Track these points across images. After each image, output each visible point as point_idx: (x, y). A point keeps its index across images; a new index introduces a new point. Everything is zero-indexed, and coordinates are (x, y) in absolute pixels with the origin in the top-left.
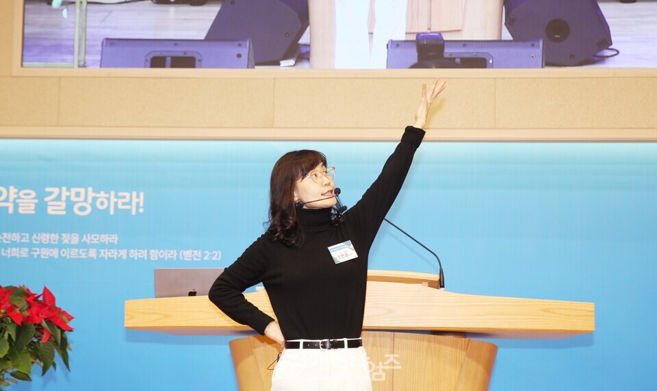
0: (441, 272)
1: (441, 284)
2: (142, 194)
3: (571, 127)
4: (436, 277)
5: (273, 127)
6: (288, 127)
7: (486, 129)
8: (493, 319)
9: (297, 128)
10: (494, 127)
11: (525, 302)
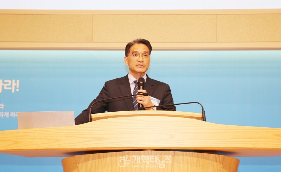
0: (203, 112)
1: (204, 118)
3: (259, 41)
4: (200, 115)
5: (92, 42)
6: (101, 41)
7: (212, 42)
8: (242, 141)
9: (106, 42)
10: (216, 41)
11: (264, 130)
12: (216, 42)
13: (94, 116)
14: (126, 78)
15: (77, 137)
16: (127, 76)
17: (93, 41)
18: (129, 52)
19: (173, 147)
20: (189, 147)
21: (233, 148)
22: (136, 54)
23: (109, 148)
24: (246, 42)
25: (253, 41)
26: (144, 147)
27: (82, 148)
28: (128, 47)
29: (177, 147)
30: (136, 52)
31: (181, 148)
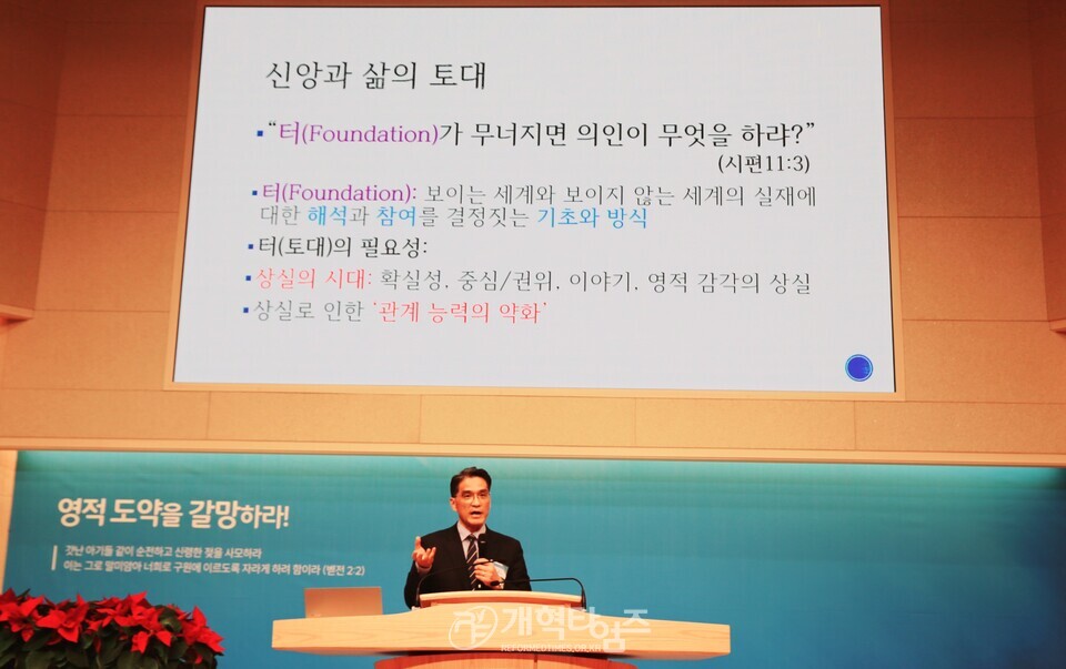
2: (287, 508)
4: (578, 599)
6: (434, 442)
7: (627, 447)
10: (634, 445)
13: (424, 597)
14: (455, 528)
16: (455, 527)
17: (421, 442)
18: (457, 491)
22: (468, 494)
28: (455, 482)
30: (468, 492)
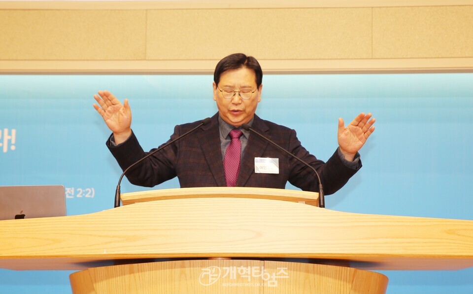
0: (321, 190)
1: (320, 204)
4: (314, 195)
5: (145, 60)
6: (161, 59)
7: (363, 59)
8: (385, 243)
9: (170, 60)
10: (371, 57)
11: (425, 222)
12: (372, 59)
13: (125, 197)
15: (91, 235)
17: (147, 58)
19: (261, 254)
20: (289, 254)
21: (368, 254)
23: (146, 254)
24: (426, 58)
25: (440, 56)
26: (208, 254)
27: (100, 255)
29: (268, 254)
31: (274, 254)
